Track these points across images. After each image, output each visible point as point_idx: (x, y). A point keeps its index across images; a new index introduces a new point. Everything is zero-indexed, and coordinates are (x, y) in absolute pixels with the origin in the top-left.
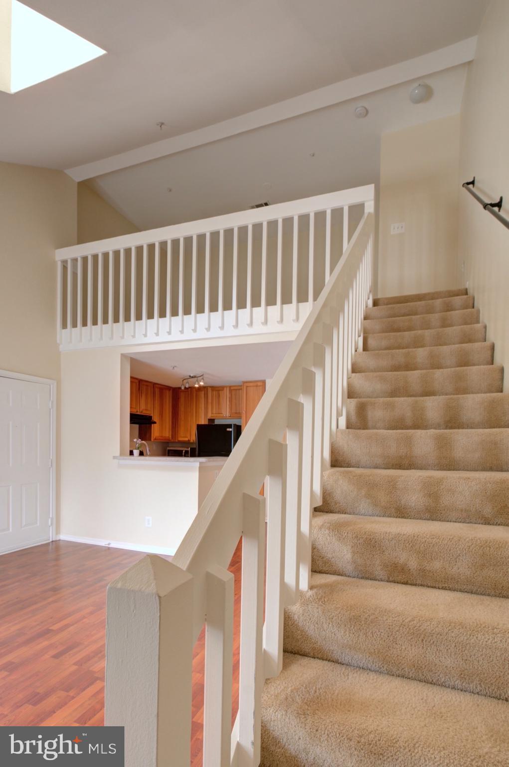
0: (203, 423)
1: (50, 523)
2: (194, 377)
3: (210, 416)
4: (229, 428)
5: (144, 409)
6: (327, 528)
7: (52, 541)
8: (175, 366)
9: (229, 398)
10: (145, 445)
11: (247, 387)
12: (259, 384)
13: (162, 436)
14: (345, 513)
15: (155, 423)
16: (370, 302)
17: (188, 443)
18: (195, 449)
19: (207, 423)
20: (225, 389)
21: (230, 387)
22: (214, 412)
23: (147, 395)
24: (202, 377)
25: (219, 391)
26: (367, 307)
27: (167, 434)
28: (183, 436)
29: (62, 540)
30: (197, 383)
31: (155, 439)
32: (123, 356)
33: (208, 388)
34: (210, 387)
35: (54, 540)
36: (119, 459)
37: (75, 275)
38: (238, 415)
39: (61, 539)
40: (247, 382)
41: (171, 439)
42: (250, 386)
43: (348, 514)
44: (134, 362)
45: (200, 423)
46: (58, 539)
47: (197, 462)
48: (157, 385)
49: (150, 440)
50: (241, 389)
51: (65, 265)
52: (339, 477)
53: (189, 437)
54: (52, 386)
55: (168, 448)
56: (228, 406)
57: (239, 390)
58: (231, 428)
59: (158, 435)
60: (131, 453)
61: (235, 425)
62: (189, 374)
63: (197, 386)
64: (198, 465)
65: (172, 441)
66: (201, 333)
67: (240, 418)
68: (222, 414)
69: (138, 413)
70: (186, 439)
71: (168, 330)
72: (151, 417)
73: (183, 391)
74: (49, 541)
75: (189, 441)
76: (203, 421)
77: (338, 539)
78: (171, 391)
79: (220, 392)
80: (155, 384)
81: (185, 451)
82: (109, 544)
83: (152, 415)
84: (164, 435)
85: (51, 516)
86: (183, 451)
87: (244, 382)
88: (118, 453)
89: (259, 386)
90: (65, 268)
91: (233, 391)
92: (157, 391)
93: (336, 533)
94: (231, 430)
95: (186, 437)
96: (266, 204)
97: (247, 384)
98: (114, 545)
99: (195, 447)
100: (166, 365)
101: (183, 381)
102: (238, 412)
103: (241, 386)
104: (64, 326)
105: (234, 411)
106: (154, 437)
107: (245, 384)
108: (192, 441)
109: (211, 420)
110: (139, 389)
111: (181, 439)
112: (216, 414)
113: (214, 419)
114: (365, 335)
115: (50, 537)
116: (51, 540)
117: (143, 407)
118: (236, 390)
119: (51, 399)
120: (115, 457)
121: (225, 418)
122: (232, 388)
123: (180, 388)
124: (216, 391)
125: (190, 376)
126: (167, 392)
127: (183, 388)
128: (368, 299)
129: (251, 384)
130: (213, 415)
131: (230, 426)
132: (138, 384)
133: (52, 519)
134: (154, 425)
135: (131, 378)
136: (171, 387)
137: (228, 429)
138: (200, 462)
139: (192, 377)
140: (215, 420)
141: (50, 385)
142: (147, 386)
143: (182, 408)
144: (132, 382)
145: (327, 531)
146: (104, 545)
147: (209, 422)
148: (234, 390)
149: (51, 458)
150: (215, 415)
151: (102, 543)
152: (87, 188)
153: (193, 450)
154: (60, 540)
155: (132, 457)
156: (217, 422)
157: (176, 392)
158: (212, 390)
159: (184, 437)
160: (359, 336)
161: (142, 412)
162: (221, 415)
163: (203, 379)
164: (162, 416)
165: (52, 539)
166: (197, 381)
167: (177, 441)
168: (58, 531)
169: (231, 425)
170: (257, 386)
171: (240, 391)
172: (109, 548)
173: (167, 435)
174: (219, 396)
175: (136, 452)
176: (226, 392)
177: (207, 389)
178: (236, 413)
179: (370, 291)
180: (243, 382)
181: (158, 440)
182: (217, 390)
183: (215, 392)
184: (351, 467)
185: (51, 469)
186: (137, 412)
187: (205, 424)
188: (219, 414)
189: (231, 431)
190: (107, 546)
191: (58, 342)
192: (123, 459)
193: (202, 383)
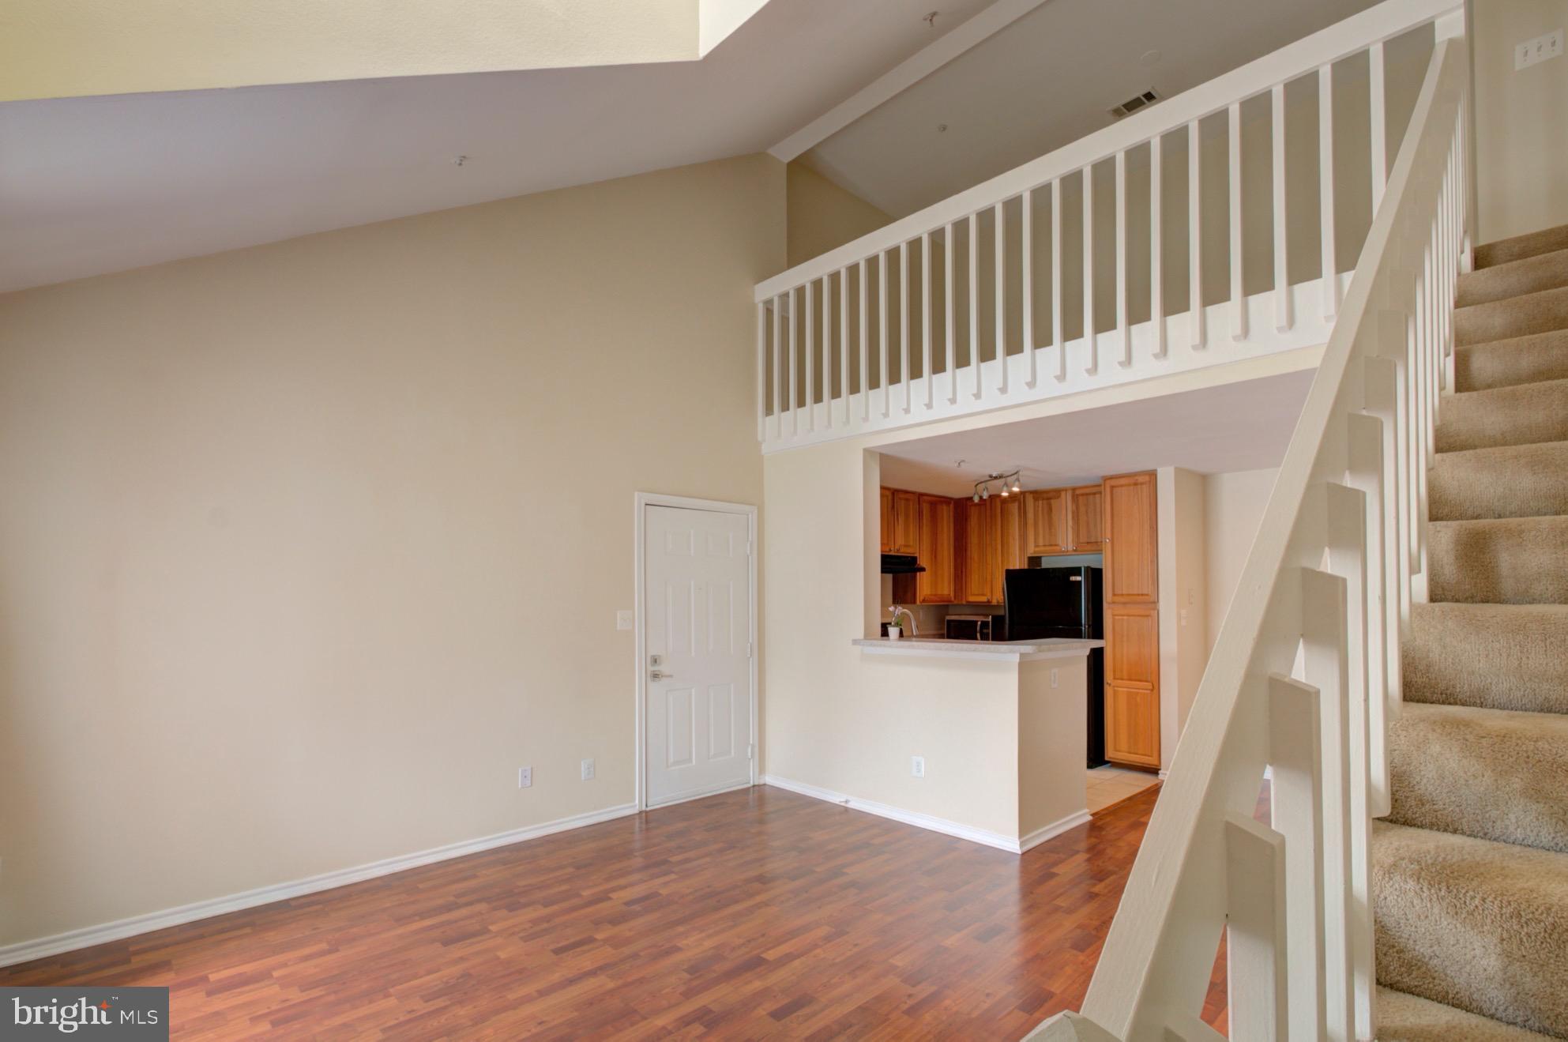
0: (1017, 567)
1: (750, 754)
2: (1000, 477)
3: (1031, 551)
4: (1075, 575)
5: (902, 546)
6: (1411, 876)
7: (754, 786)
8: (963, 461)
9: (1073, 513)
10: (908, 615)
11: (1112, 487)
12: (1141, 479)
13: (935, 595)
14: (1455, 831)
15: (923, 570)
16: (1467, 260)
17: (987, 605)
18: (1003, 617)
19: (1026, 567)
20: (1063, 494)
21: (1074, 489)
22: (1041, 543)
23: (907, 516)
24: (1015, 476)
25: (1049, 499)
26: (1459, 274)
27: (946, 589)
28: (976, 593)
29: (769, 786)
30: (1005, 488)
31: (924, 601)
32: (868, 453)
33: (1027, 495)
34: (1031, 492)
35: (756, 783)
36: (863, 645)
37: (785, 320)
38: (1096, 547)
39: (767, 783)
40: (1111, 478)
41: (953, 599)
42: (1122, 486)
43: (1463, 833)
44: (886, 460)
45: (1011, 568)
46: (762, 782)
47: (1014, 652)
48: (925, 498)
49: (914, 602)
50: (1100, 493)
51: (770, 307)
52: (1430, 736)
53: (989, 594)
54: (750, 516)
55: (948, 618)
56: (1070, 529)
57: (1094, 494)
58: (1080, 575)
59: (929, 593)
60: (885, 633)
61: (1088, 569)
62: (991, 473)
63: (1005, 494)
64: (1016, 658)
65: (956, 602)
66: (1019, 392)
67: (1099, 551)
68: (1056, 545)
69: (892, 553)
70: (984, 599)
71: (950, 396)
72: (914, 559)
73: (976, 505)
74: (749, 785)
75: (989, 602)
76: (1018, 563)
77: (1452, 911)
78: (952, 506)
79: (1053, 501)
80: (921, 495)
81: (982, 622)
82: (847, 802)
83: (917, 555)
84: (939, 593)
85: (751, 742)
86: (977, 622)
87: (1106, 479)
88: (860, 634)
89: (1142, 484)
90: (769, 312)
91: (1081, 498)
92: (926, 508)
93: (1443, 893)
94: (1078, 578)
95: (983, 595)
96: (1149, 97)
97: (1114, 482)
98: (854, 804)
99: (1001, 612)
100: (945, 461)
101: (977, 485)
102: (1093, 540)
103: (1100, 486)
104: (769, 410)
105: (1083, 539)
106: (922, 598)
107: (1108, 482)
108: (994, 602)
109: (1035, 560)
110: (893, 507)
111: (972, 599)
112: (1045, 546)
113: (1040, 558)
114: (1459, 348)
115: (750, 780)
116: (752, 784)
117: (900, 541)
118: (1087, 494)
119: (750, 537)
120: (855, 642)
121: (1065, 553)
122: (1078, 492)
123: (970, 499)
124: (1043, 499)
125: (991, 476)
126: (945, 507)
127: (976, 499)
128: (1462, 252)
129: (1122, 481)
130: (1037, 549)
131: (1076, 571)
132: (890, 497)
133: (753, 746)
134: (922, 573)
135: (883, 488)
136: (951, 499)
137: (1073, 578)
138: (1021, 655)
139: (996, 478)
140: (1043, 559)
141: (748, 515)
142: (907, 500)
143: (973, 539)
144: (882, 496)
145: (1411, 884)
146: (837, 803)
147: (1029, 564)
148: (1083, 495)
149: (750, 641)
150: (1042, 549)
151: (836, 798)
152: (803, 168)
153: (998, 620)
154: (765, 785)
155: (884, 642)
156: (1047, 563)
157: (961, 507)
158: (1036, 499)
159: (978, 595)
160: (1447, 355)
161: (898, 551)
162: (1058, 548)
163: (1018, 480)
164: (935, 557)
165: (754, 782)
166: (1006, 484)
167: (964, 603)
168: (762, 770)
169: (1080, 568)
170: (1136, 484)
171: (1097, 496)
172: (846, 810)
173: (946, 592)
174: (1050, 509)
175: (893, 631)
176: (1067, 500)
177: (1024, 497)
178: (1088, 543)
179: (1465, 232)
180: (1103, 477)
181: (927, 601)
182: (1045, 497)
183: (1040, 502)
184: (1455, 703)
185: (751, 659)
186: (890, 550)
187: (1022, 567)
188: (1051, 545)
189: (1080, 582)
190: (843, 804)
191: (760, 438)
192: (871, 645)
193: (1016, 489)
